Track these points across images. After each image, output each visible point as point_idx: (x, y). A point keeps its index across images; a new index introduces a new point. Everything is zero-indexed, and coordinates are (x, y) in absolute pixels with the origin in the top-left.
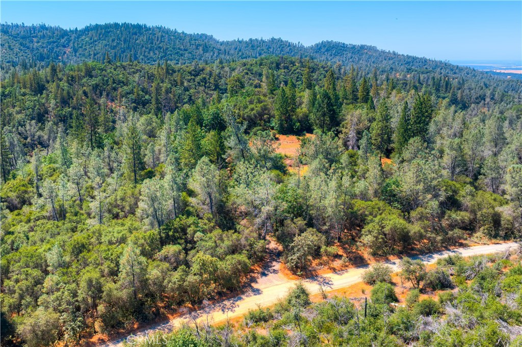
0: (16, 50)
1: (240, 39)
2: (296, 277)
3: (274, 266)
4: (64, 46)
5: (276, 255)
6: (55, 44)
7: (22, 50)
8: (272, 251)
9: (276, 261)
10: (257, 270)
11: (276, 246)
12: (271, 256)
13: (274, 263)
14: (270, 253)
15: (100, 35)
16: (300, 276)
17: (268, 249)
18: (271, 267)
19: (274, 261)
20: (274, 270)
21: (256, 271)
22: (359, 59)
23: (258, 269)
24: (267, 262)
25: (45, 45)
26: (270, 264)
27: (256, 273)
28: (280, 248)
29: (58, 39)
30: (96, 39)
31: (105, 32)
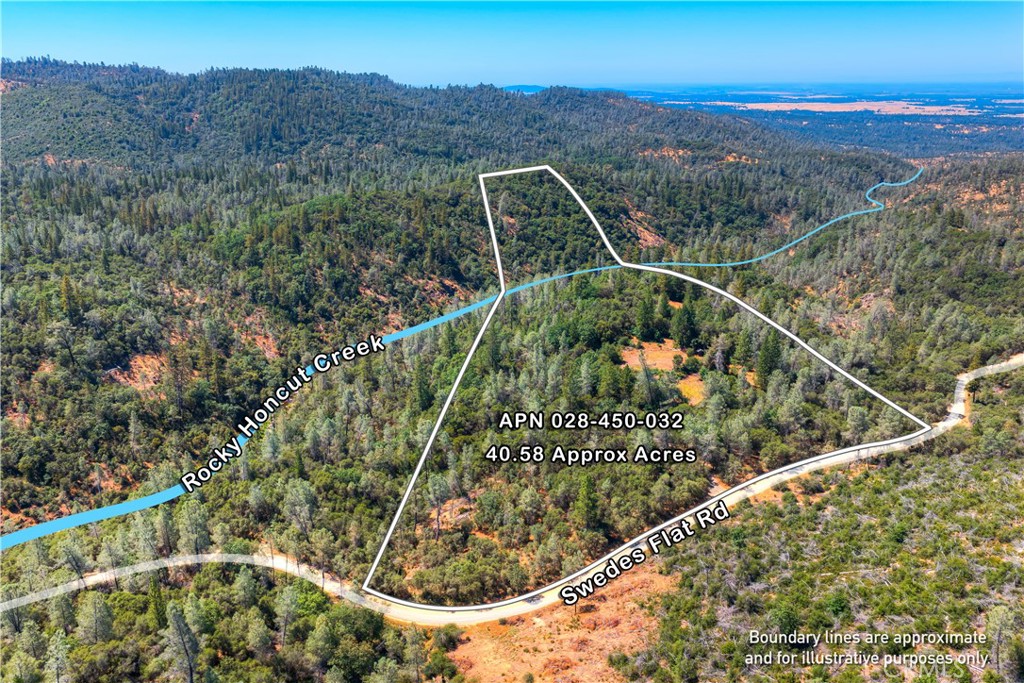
0: (125, 120)
1: (434, 87)
4: (189, 110)
6: (175, 107)
7: (133, 121)
15: (240, 93)
22: (606, 117)
25: (159, 109)
29: (178, 98)
30: (236, 98)
31: (248, 87)
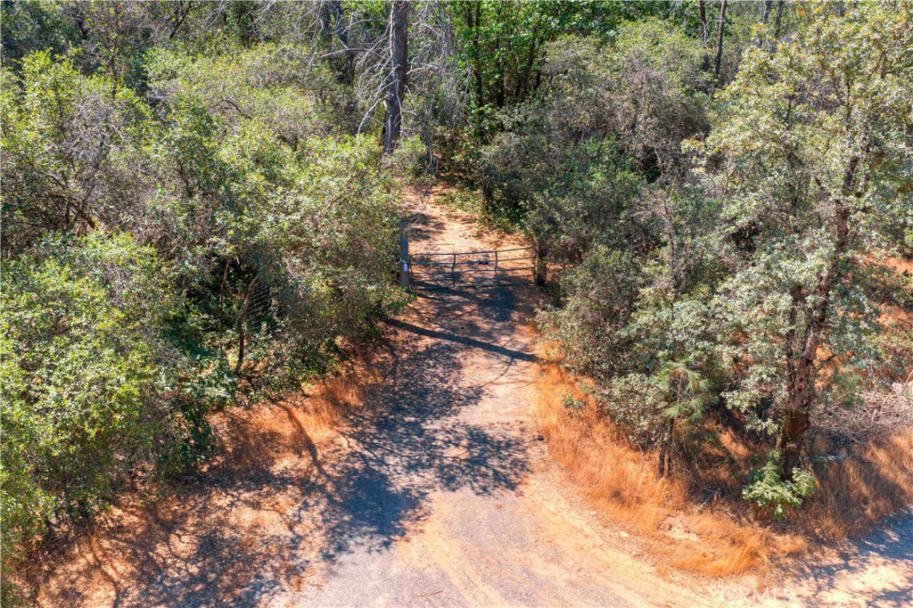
2: (753, 535)
3: (475, 395)
5: (483, 304)
8: (456, 277)
9: (489, 348)
10: (303, 444)
11: (478, 245)
12: (443, 312)
13: (476, 368)
14: (437, 289)
16: (783, 526)
17: (424, 261)
18: (449, 402)
19: (470, 344)
20: (477, 437)
21: (285, 463)
23: (319, 432)
24: (417, 358)
26: (433, 374)
27: (282, 482)
28: (514, 255)
